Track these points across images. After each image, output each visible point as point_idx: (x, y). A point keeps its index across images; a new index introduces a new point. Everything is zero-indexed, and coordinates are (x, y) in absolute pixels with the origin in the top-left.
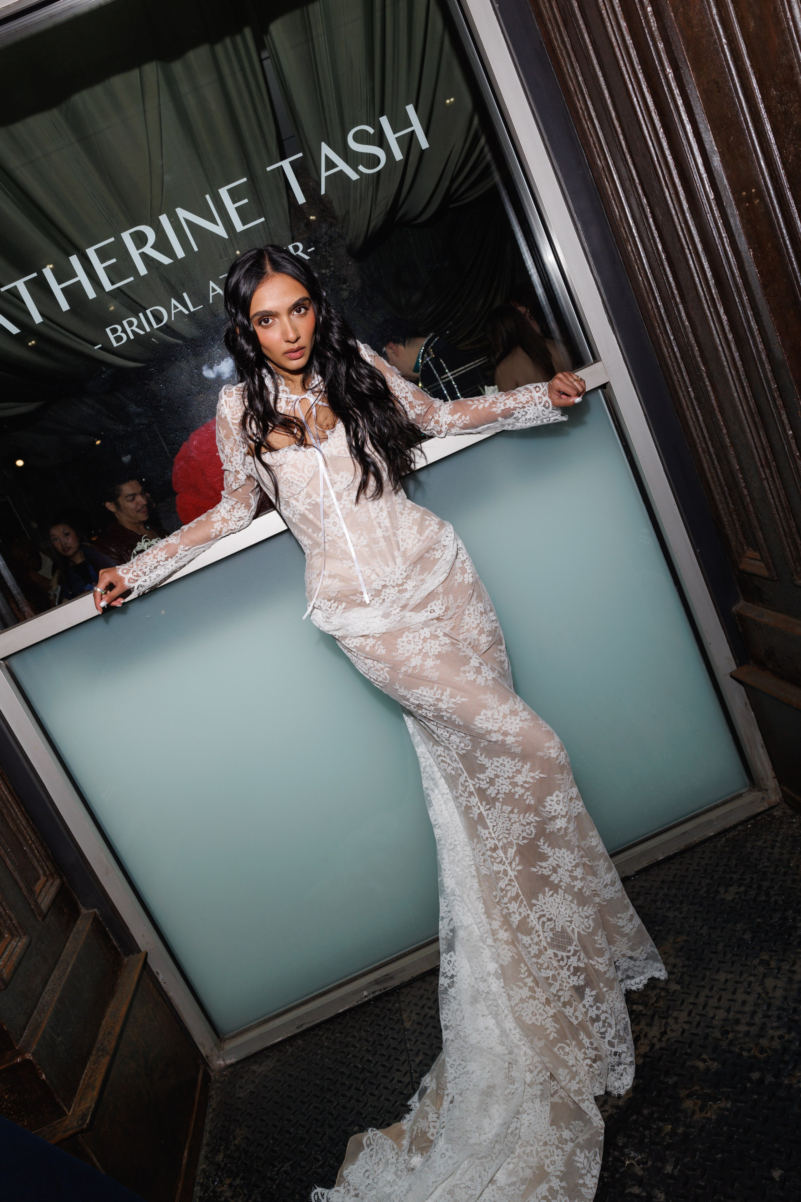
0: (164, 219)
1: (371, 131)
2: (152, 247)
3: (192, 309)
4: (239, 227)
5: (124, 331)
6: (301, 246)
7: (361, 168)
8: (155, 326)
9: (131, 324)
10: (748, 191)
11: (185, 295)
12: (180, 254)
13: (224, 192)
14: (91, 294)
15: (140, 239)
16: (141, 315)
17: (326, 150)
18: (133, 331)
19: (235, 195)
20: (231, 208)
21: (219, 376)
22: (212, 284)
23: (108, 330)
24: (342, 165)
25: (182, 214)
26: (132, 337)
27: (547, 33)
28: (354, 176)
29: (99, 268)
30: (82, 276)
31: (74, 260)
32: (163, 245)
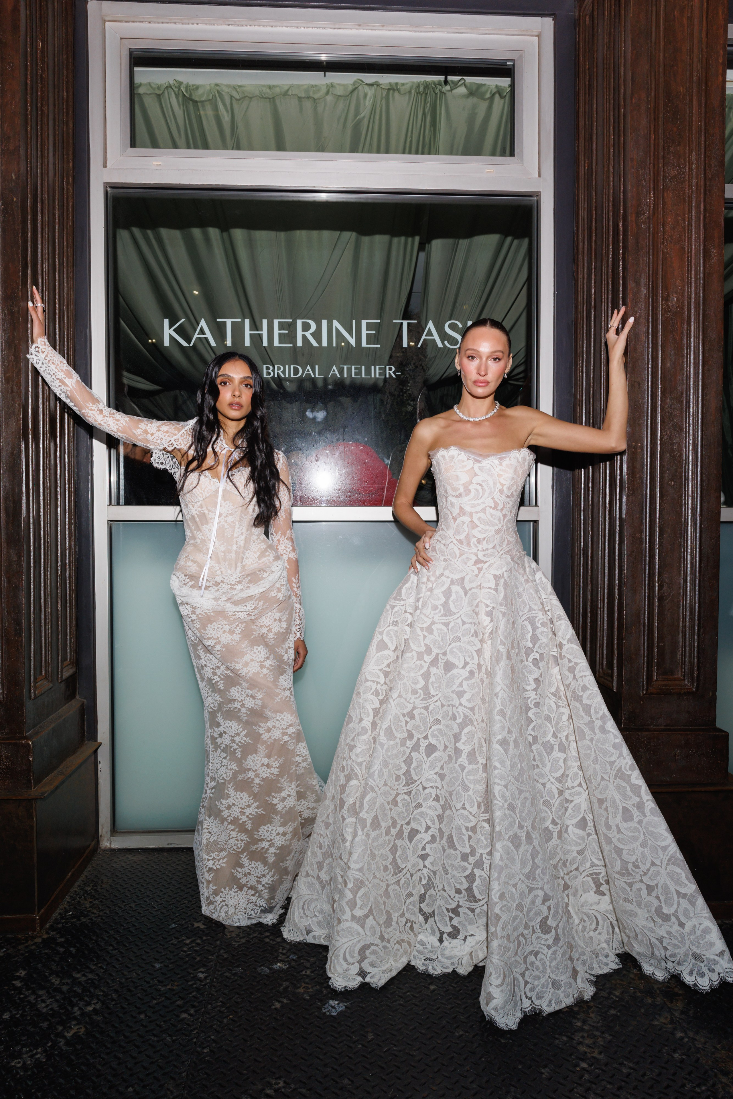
0: (324, 322)
1: (460, 326)
2: (311, 334)
3: (317, 376)
4: (364, 344)
5: (273, 371)
6: (393, 369)
7: (446, 343)
8: (292, 376)
9: (279, 369)
10: (637, 443)
11: (317, 367)
12: (325, 344)
13: (364, 323)
14: (265, 343)
15: (306, 327)
16: (287, 367)
17: (431, 325)
18: (278, 373)
19: (369, 327)
20: (364, 332)
21: (314, 418)
22: (334, 367)
23: (265, 366)
24: (436, 337)
25: (336, 324)
26: (276, 376)
27: (577, 318)
28: (440, 345)
29: (276, 332)
30: (265, 333)
31: (265, 322)
32: (317, 335)
